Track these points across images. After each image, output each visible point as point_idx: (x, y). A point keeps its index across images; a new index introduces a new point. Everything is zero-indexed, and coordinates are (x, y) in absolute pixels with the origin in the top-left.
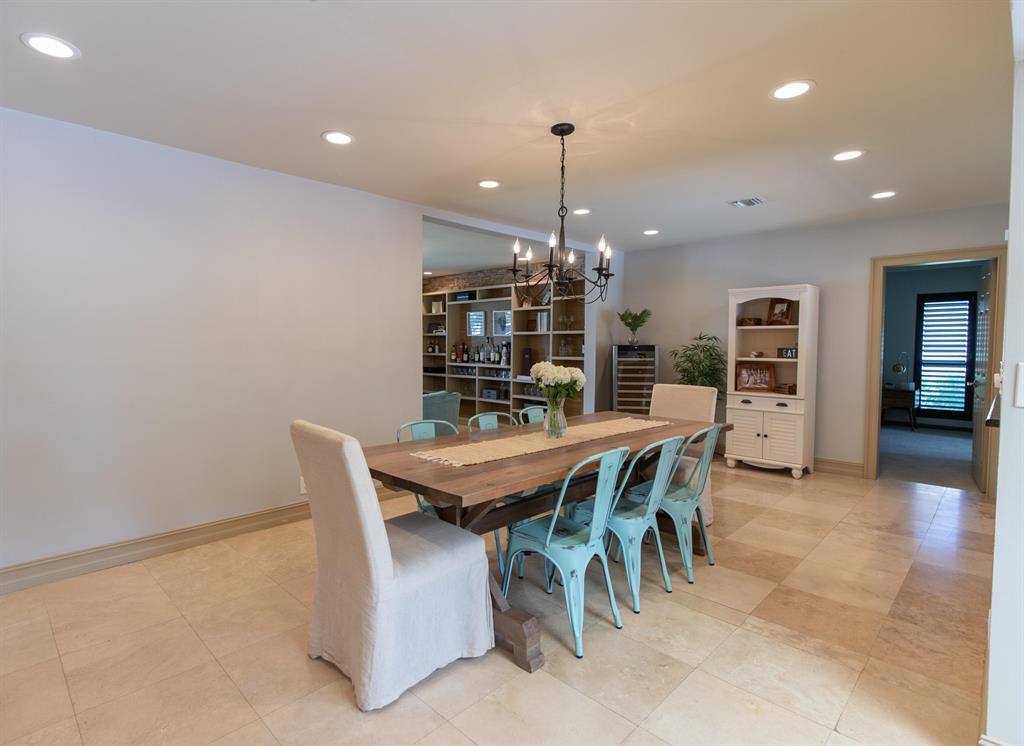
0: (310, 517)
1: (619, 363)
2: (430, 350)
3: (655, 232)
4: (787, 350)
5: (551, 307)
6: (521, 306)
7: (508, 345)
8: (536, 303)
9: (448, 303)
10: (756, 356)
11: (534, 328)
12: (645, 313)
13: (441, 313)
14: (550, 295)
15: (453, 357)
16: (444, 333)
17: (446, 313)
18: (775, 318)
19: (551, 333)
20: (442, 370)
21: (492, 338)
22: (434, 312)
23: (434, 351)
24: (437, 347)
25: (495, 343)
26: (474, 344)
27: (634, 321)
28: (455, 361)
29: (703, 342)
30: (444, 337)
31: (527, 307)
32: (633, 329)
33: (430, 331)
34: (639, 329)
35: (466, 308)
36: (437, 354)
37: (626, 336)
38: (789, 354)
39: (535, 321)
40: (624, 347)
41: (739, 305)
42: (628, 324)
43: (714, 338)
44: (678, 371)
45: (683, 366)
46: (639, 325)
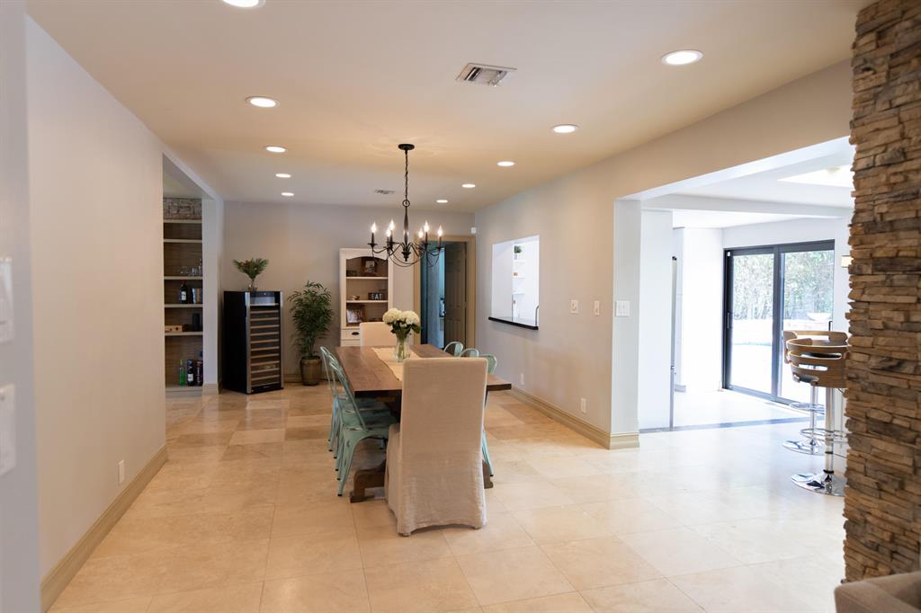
1: (251, 308)
4: (375, 294)
10: (356, 299)
12: (264, 262)
18: (367, 271)
27: (252, 269)
29: (311, 288)
32: (253, 276)
34: (257, 276)
38: (377, 297)
40: (254, 294)
41: (347, 260)
42: (246, 272)
43: (318, 285)
44: (293, 313)
45: (297, 308)
46: (257, 273)
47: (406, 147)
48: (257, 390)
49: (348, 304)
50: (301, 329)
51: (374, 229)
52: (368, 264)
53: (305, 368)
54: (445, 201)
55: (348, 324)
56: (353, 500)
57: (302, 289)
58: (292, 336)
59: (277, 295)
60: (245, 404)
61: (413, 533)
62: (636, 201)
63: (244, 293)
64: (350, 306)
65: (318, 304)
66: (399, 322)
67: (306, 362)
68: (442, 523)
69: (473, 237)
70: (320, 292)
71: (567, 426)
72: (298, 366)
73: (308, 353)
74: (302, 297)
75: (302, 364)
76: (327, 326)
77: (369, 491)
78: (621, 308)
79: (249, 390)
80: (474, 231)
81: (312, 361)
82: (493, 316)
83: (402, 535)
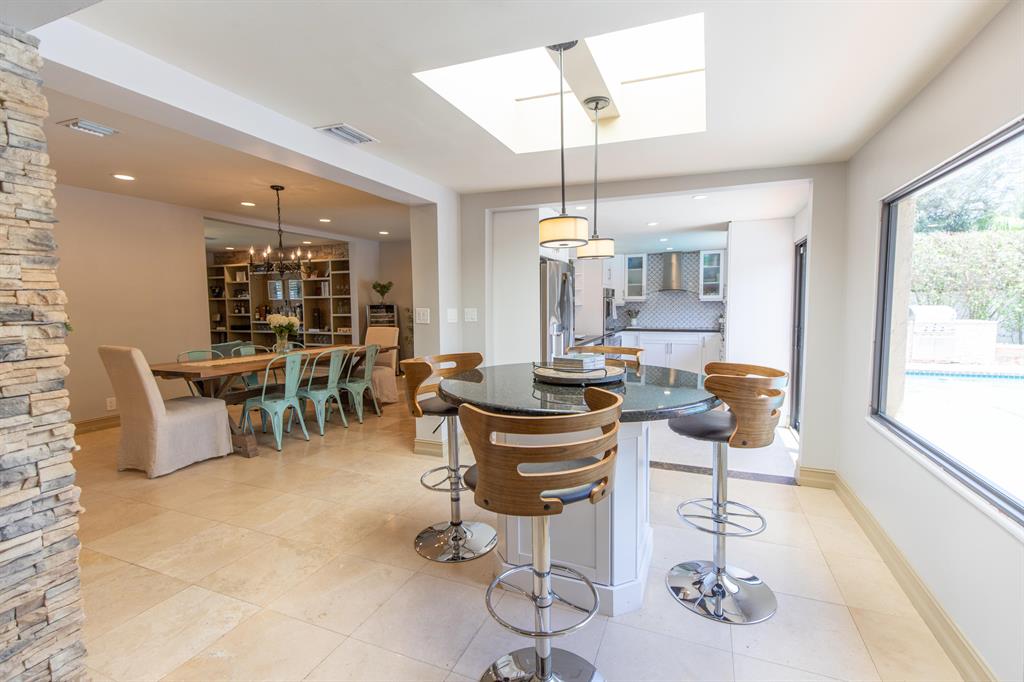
0: (119, 425)
1: (372, 317)
2: (237, 311)
3: (386, 233)
5: (330, 278)
6: (309, 276)
7: (300, 306)
8: (321, 274)
9: (250, 273)
11: (320, 294)
12: (390, 284)
13: (245, 281)
14: (330, 271)
15: (257, 317)
16: (248, 297)
17: (249, 281)
19: (331, 297)
20: (248, 328)
21: (290, 301)
22: (238, 280)
23: (240, 312)
24: (243, 309)
25: (293, 305)
26: (275, 306)
27: (382, 289)
28: (259, 320)
30: (248, 301)
31: (313, 278)
33: (236, 295)
34: (385, 294)
35: (266, 278)
36: (243, 314)
37: (377, 299)
39: (320, 288)
47: (277, 188)
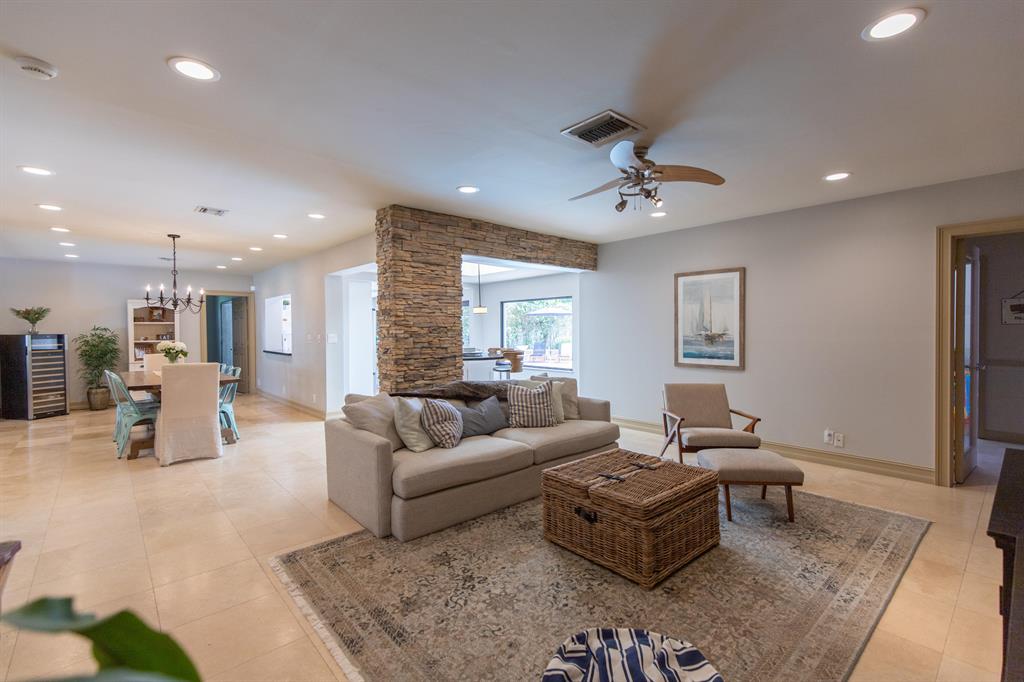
4: (163, 335)
10: (144, 340)
18: (154, 318)
29: (98, 332)
32: (33, 322)
38: (165, 337)
40: (35, 336)
41: (135, 310)
42: (26, 318)
43: (105, 329)
44: (79, 352)
45: (84, 348)
46: (38, 319)
47: (174, 237)
48: (39, 416)
49: (136, 344)
50: (87, 364)
51: (148, 288)
52: (156, 313)
53: (92, 396)
54: (224, 267)
55: (136, 360)
56: (129, 458)
57: (88, 332)
58: (78, 371)
59: (60, 338)
60: (27, 427)
61: (171, 464)
62: (339, 277)
63: (24, 336)
64: (137, 345)
65: (106, 344)
66: (169, 349)
67: (94, 391)
68: (192, 457)
69: (253, 293)
70: (107, 334)
71: (307, 413)
72: (85, 395)
73: (94, 382)
74: (89, 339)
75: (88, 394)
76: (115, 362)
77: (142, 452)
78: (332, 338)
79: (31, 415)
80: (253, 288)
81: (99, 390)
82: (267, 350)
83: (163, 466)
